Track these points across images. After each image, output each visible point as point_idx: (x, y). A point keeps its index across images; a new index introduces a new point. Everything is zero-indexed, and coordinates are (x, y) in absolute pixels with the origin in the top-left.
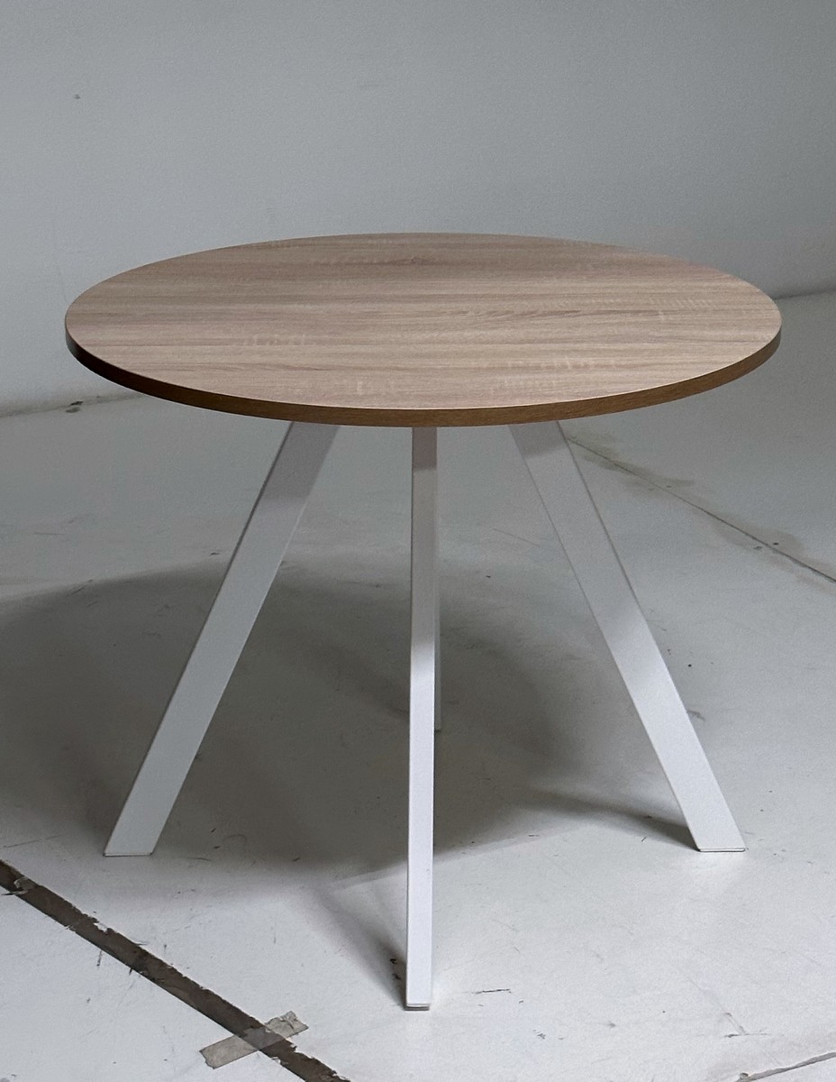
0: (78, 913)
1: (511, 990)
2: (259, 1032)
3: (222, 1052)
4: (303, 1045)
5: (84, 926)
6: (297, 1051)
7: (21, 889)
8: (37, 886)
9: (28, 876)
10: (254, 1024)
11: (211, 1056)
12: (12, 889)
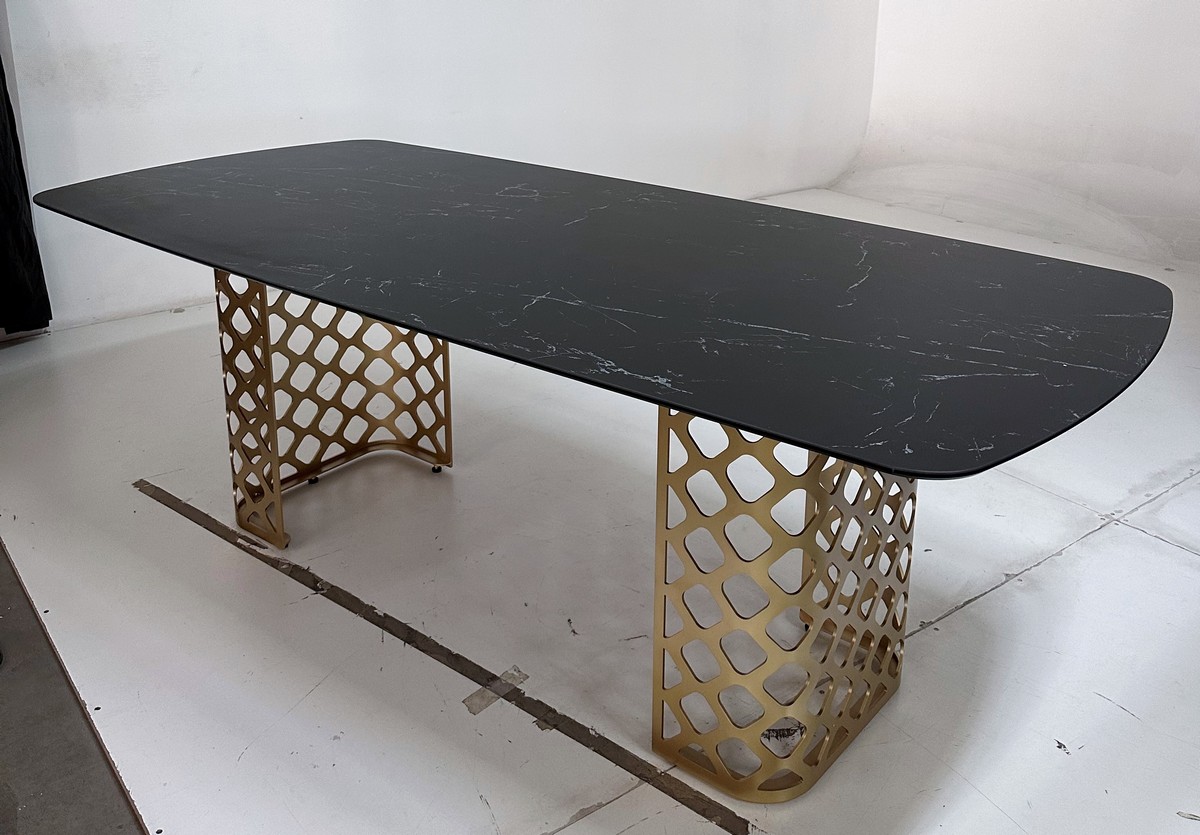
0: (363, 604)
1: (648, 635)
2: (498, 683)
3: (477, 700)
4: (529, 690)
5: (368, 613)
6: (526, 695)
7: (322, 589)
8: (333, 586)
9: (325, 579)
10: (494, 678)
11: (472, 706)
12: (316, 589)
